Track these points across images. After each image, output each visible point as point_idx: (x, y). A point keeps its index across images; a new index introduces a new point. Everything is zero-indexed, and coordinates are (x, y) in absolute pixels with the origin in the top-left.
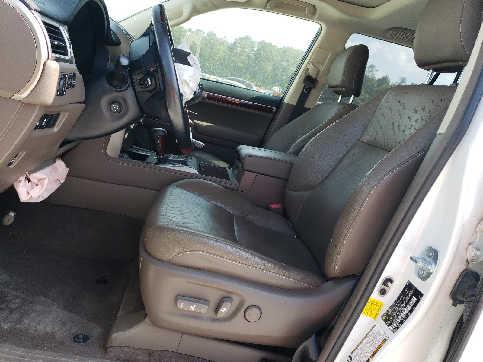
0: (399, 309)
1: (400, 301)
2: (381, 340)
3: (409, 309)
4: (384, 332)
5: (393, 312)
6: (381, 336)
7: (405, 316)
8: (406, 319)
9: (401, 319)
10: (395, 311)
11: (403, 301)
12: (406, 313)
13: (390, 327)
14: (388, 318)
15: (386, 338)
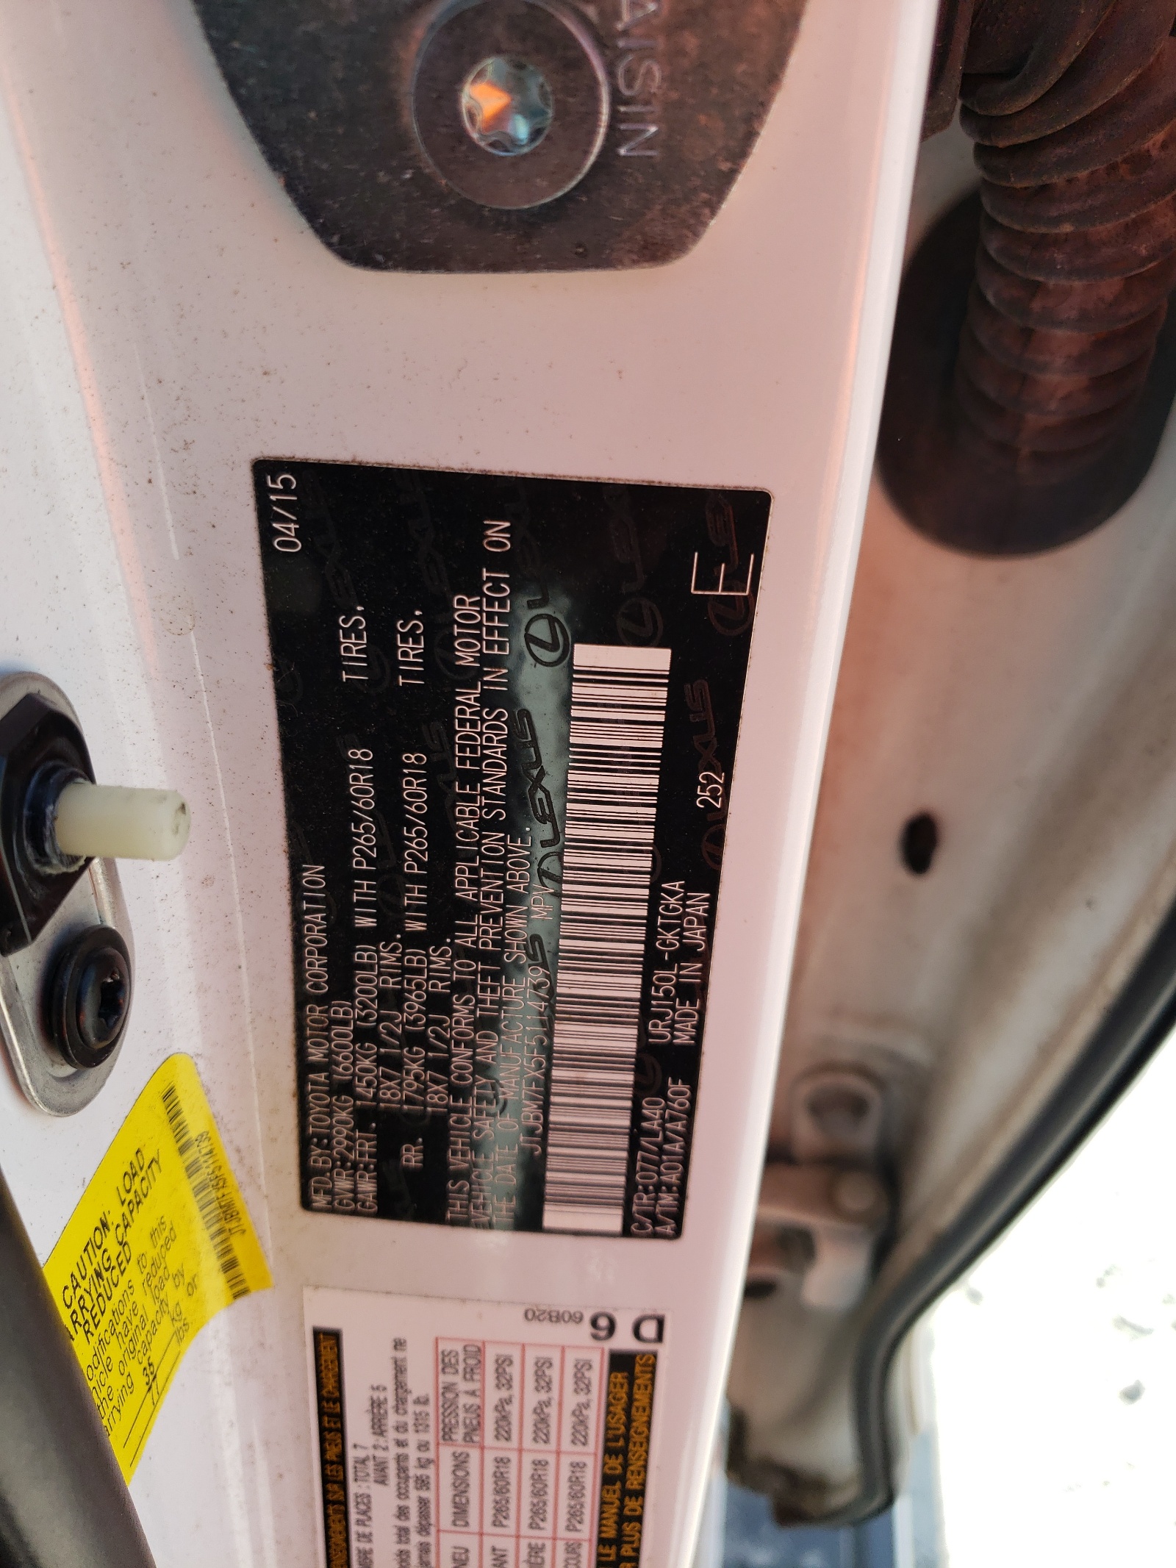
0: (461, 952)
1: (391, 844)
2: (571, 1400)
3: (634, 848)
4: (533, 1315)
5: (413, 1039)
6: (520, 1372)
7: (652, 961)
8: (695, 993)
9: (624, 1040)
10: (438, 1004)
11: (440, 822)
12: (627, 921)
13: (552, 1217)
14: (412, 1156)
15: (624, 1341)
